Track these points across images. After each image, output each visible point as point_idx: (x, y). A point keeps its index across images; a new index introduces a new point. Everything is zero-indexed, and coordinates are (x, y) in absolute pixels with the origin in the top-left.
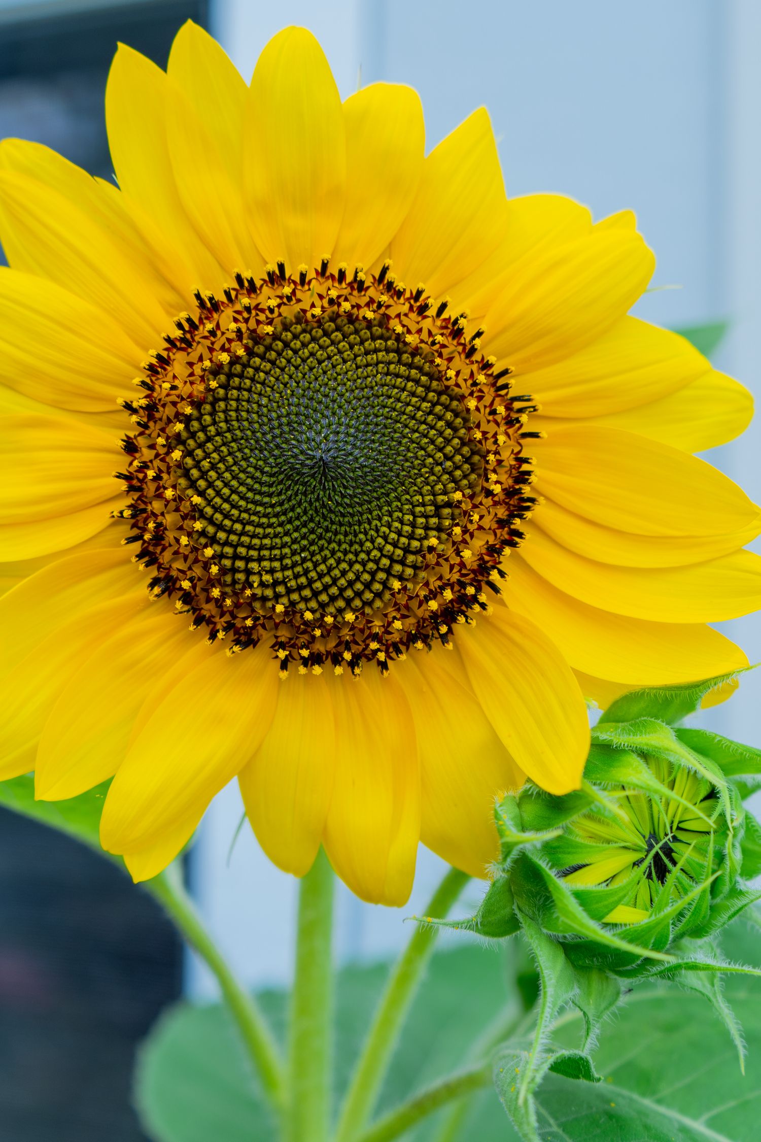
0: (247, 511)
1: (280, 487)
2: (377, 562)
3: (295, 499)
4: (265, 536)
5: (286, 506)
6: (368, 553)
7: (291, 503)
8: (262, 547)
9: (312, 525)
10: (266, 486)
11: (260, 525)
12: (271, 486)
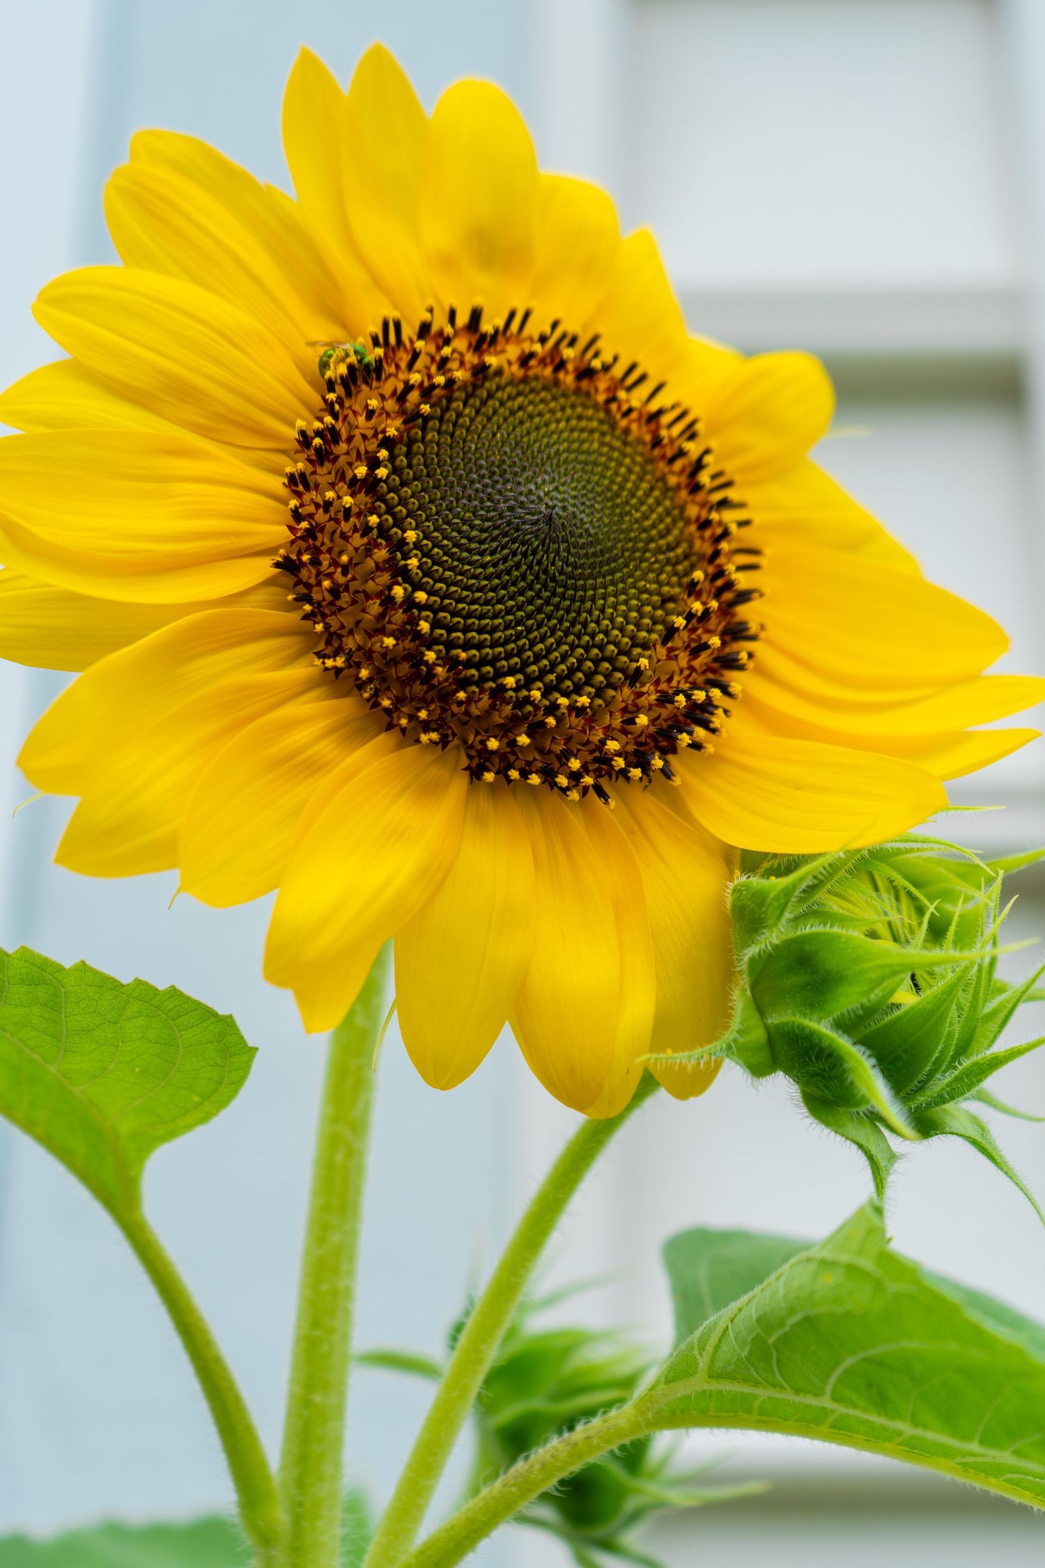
0: (452, 569)
1: (495, 544)
2: (601, 647)
3: (512, 559)
4: (474, 602)
5: (501, 567)
6: (593, 636)
7: (506, 565)
8: (469, 615)
9: (530, 593)
10: (475, 542)
11: (466, 588)
12: (481, 542)
